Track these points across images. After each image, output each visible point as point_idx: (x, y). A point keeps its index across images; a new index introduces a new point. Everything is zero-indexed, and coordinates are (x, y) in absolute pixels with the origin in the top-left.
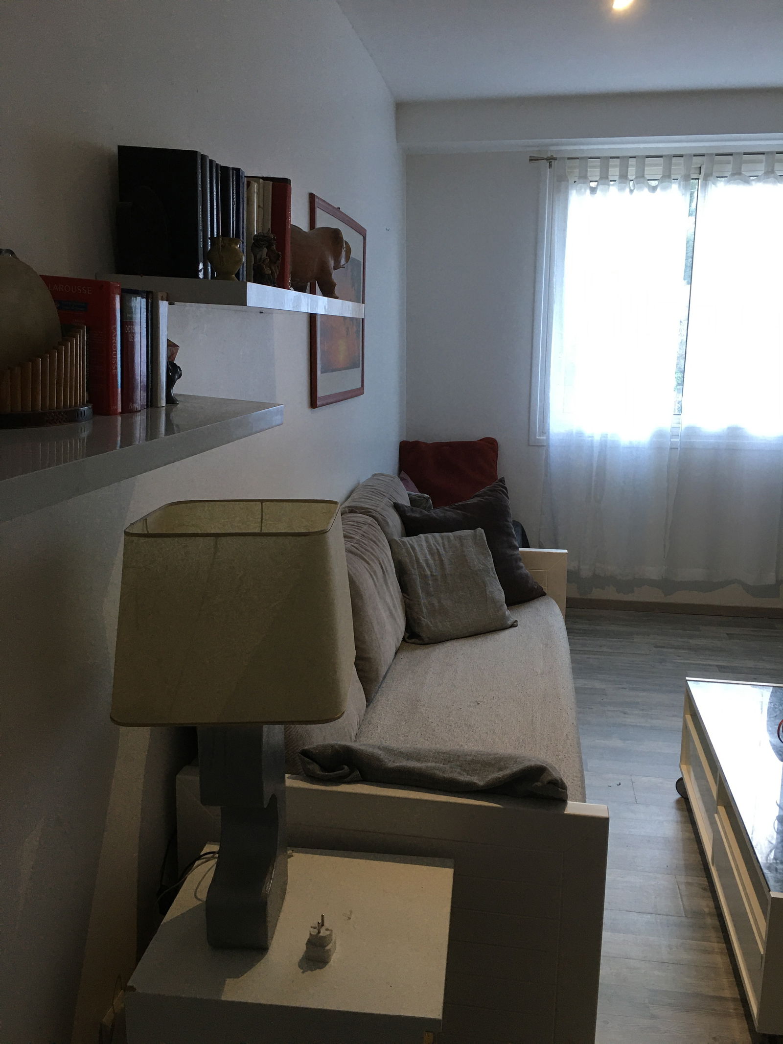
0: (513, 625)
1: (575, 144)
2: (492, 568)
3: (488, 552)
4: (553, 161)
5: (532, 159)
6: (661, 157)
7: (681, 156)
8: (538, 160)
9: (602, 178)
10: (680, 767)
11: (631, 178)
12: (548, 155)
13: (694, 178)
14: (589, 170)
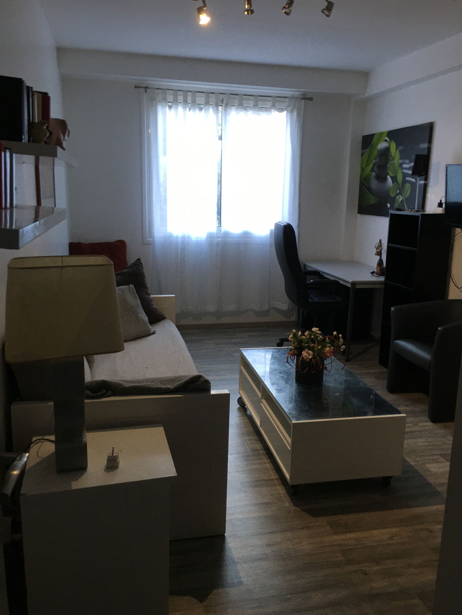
0: (154, 333)
2: (140, 305)
3: (137, 296)
4: (147, 89)
5: (136, 87)
6: (204, 92)
7: (214, 93)
8: (139, 88)
9: (174, 101)
10: (239, 392)
11: (189, 102)
12: (145, 86)
13: (220, 106)
14: (167, 96)
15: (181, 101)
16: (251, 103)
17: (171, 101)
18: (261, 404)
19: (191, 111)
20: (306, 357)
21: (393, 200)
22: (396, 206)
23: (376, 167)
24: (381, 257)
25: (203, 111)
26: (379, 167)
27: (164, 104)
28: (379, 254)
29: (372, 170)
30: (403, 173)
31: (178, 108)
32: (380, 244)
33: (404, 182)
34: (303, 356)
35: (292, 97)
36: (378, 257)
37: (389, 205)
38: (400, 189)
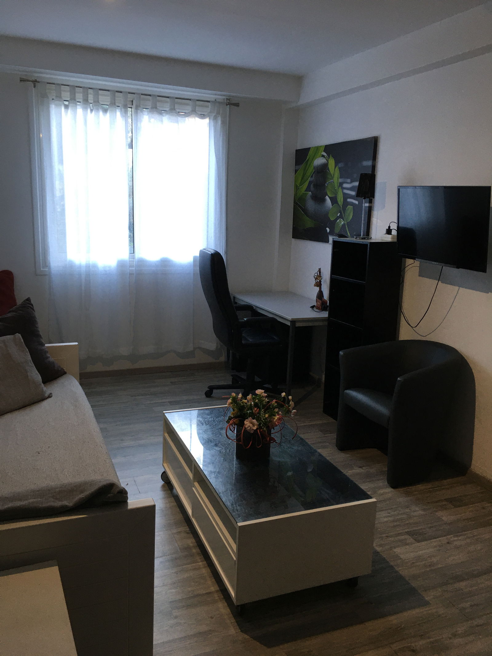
0: (50, 396)
1: (51, 74)
2: (30, 360)
3: (26, 349)
4: (36, 83)
5: (22, 80)
6: (108, 91)
7: (121, 92)
8: (25, 81)
9: (71, 99)
10: (163, 465)
11: (90, 101)
12: (33, 79)
13: (129, 107)
14: (63, 93)
15: (81, 100)
16: (167, 107)
17: (68, 99)
18: (193, 488)
19: (93, 112)
20: (249, 428)
21: (332, 225)
22: (337, 231)
23: (312, 185)
24: (320, 288)
25: (108, 114)
26: (316, 186)
27: (57, 102)
28: (319, 284)
29: (308, 189)
30: (344, 194)
31: (76, 108)
32: (319, 274)
33: (346, 204)
34: (246, 427)
35: (215, 102)
36: (317, 289)
37: (328, 230)
38: (340, 212)
